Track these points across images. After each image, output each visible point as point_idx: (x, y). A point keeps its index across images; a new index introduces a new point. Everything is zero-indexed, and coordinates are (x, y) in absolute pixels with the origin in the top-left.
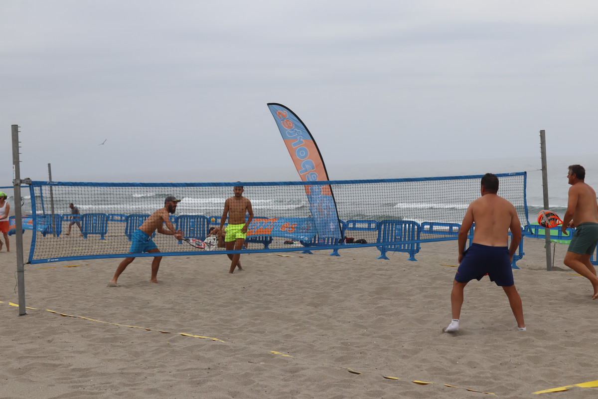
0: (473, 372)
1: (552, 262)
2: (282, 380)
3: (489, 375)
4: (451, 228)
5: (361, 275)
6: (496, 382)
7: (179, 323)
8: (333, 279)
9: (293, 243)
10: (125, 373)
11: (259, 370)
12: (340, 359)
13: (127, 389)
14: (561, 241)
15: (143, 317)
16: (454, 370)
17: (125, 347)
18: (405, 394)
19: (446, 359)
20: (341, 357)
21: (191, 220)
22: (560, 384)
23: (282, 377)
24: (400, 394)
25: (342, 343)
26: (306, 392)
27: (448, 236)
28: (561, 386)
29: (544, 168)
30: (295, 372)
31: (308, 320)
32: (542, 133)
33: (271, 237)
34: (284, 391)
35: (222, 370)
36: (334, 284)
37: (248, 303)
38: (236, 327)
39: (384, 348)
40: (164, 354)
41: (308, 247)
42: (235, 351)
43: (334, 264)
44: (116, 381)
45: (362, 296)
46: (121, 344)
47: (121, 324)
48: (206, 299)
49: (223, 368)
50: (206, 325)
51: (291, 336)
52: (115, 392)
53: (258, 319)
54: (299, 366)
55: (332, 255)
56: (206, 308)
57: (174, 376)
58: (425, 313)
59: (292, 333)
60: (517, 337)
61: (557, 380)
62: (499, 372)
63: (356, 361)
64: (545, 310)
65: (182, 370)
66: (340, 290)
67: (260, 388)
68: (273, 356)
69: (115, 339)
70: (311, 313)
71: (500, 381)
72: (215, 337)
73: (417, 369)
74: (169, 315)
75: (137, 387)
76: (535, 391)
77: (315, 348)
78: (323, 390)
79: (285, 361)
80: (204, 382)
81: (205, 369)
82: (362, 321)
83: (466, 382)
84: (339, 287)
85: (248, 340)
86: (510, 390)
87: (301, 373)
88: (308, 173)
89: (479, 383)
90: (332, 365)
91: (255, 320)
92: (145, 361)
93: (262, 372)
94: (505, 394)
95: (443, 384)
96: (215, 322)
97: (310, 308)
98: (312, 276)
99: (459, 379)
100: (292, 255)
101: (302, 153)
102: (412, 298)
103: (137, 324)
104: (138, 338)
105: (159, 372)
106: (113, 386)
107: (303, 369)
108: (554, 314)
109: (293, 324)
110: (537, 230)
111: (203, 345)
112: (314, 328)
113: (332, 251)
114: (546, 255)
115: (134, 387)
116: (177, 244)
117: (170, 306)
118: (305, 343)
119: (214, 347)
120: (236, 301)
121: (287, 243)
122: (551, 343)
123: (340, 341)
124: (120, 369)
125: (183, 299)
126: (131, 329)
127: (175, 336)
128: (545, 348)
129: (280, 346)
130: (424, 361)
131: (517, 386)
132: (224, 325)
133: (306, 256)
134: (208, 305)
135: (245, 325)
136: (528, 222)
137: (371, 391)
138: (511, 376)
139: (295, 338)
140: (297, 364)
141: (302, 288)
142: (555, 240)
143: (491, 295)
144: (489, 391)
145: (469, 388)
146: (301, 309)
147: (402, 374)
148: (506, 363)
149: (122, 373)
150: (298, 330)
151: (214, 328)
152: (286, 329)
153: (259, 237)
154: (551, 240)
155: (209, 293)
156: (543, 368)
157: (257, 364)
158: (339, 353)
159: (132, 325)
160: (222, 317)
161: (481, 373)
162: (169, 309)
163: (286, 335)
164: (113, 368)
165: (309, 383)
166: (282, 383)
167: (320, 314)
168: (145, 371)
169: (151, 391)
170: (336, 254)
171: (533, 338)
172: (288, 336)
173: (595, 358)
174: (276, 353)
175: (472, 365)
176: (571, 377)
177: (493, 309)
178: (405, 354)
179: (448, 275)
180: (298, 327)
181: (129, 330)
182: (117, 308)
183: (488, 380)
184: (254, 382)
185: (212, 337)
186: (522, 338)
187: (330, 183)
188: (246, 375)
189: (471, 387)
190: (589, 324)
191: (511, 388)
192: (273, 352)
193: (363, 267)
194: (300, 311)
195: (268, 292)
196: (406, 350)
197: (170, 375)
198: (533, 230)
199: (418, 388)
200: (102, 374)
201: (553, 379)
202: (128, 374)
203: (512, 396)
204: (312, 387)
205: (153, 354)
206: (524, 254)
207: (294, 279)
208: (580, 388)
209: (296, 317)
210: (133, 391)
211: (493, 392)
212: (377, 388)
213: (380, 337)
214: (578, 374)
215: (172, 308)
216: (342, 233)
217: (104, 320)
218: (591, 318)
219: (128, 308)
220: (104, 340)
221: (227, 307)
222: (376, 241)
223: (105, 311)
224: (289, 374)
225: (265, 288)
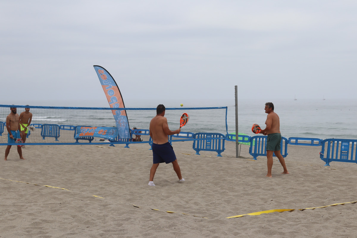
0: (197, 207)
1: (239, 154)
2: (99, 210)
3: (205, 209)
4: (188, 135)
5: (141, 158)
6: (208, 212)
7: (44, 180)
8: (126, 159)
9: (104, 141)
10: (16, 205)
11: (87, 205)
12: (129, 200)
13: (17, 213)
14: (244, 143)
15: (25, 177)
16: (187, 206)
17: (15, 192)
18: (162, 218)
19: (183, 200)
20: (130, 199)
21: (50, 127)
22: (239, 214)
23: (99, 208)
24: (159, 217)
25: (130, 192)
26: (112, 216)
27: (186, 139)
28: (240, 215)
29: (236, 105)
30: (106, 206)
31: (112, 180)
32: (236, 87)
33: (93, 137)
34: (100, 215)
35: (67, 205)
36: (126, 162)
37: (81, 171)
38: (75, 183)
39: (152, 195)
40: (36, 196)
41: (113, 142)
42: (74, 195)
43: (126, 152)
44: (11, 209)
45: (141, 168)
46: (13, 190)
47: (13, 180)
48: (58, 168)
49: (68, 203)
50: (58, 182)
51: (103, 188)
52: (10, 214)
53: (86, 179)
54: (108, 203)
55: (125, 147)
56: (58, 173)
57: (42, 207)
58: (173, 178)
59: (104, 187)
60: (219, 190)
61: (238, 212)
62: (210, 207)
63: (138, 201)
64: (234, 178)
65: (46, 204)
66: (130, 165)
67: (87, 214)
68: (94, 198)
69: (10, 188)
70: (114, 177)
71: (210, 212)
72: (64, 188)
73: (168, 205)
74: (38, 176)
75: (22, 212)
76: (227, 217)
77: (116, 194)
78: (120, 215)
79: (100, 200)
80: (58, 210)
81: (58, 204)
82: (141, 181)
83: (193, 212)
84: (128, 164)
85: (81, 190)
86: (215, 216)
87: (108, 206)
88: (114, 104)
89: (200, 213)
90: (125, 203)
91: (85, 179)
92: (26, 199)
93: (88, 206)
94: (212, 218)
95: (181, 213)
96: (63, 180)
97: (114, 174)
98: (115, 157)
99: (190, 211)
100: (104, 147)
101: (111, 93)
102: (167, 170)
103: (22, 180)
104: (22, 187)
105: (34, 205)
106: (9, 212)
107: (110, 204)
108: (238, 179)
109: (105, 182)
110: (232, 137)
111: (57, 192)
112: (115, 184)
113: (125, 145)
114: (236, 150)
115: (21, 212)
116: (42, 139)
117: (39, 171)
118: (111, 191)
119: (63, 193)
120: (75, 170)
121: (101, 140)
122: (236, 194)
123: (129, 191)
124: (13, 203)
125: (46, 168)
126: (18, 183)
127: (42, 187)
128: (233, 196)
129: (98, 193)
130: (172, 201)
131: (218, 214)
132: (68, 182)
133: (112, 147)
134: (60, 171)
135: (79, 182)
136: (227, 133)
137: (145, 216)
138: (216, 209)
139: (106, 189)
140: (107, 202)
141: (109, 164)
142: (241, 143)
143: (207, 169)
144: (205, 216)
145: (194, 215)
146: (109, 174)
147: (161, 208)
148: (214, 203)
149: (14, 205)
150: (107, 185)
151: (63, 183)
152: (101, 184)
153: (87, 137)
154: (239, 142)
155: (60, 165)
156: (232, 206)
157: (86, 202)
158: (129, 197)
159: (19, 181)
160: (67, 178)
161: (201, 208)
162: (38, 173)
163: (101, 188)
164: (9, 202)
165: (113, 211)
166: (99, 211)
167: (119, 177)
168: (27, 204)
169: (30, 214)
170: (127, 147)
171: (227, 191)
172: (102, 188)
173: (258, 201)
174: (96, 196)
175: (196, 204)
176: (245, 210)
177: (208, 176)
178: (162, 198)
179: (186, 159)
180: (107, 184)
181: (17, 183)
182: (10, 172)
183: (204, 211)
184: (84, 210)
185: (62, 187)
186: (222, 191)
187: (125, 109)
188: (80, 207)
189: (195, 214)
190: (256, 185)
191: (215, 215)
192: (94, 196)
193: (142, 154)
194: (108, 175)
195: (91, 165)
196: (163, 196)
197: (40, 207)
198: (230, 137)
199: (169, 215)
200: (4, 205)
201: (236, 211)
202: (17, 205)
203: (216, 219)
204: (114, 213)
205: (30, 196)
206: (225, 149)
207: (105, 159)
208: (249, 216)
209: (106, 179)
210: (20, 214)
211: (206, 217)
212: (148, 214)
213: (150, 189)
214: (249, 209)
215: (40, 173)
216: (131, 136)
217: (4, 178)
218: (257, 182)
219: (16, 172)
220: (4, 188)
221: (69, 172)
222: (149, 140)
223: (4, 173)
224: (103, 207)
225: (90, 163)
